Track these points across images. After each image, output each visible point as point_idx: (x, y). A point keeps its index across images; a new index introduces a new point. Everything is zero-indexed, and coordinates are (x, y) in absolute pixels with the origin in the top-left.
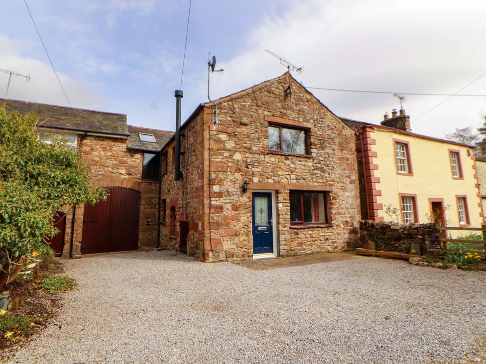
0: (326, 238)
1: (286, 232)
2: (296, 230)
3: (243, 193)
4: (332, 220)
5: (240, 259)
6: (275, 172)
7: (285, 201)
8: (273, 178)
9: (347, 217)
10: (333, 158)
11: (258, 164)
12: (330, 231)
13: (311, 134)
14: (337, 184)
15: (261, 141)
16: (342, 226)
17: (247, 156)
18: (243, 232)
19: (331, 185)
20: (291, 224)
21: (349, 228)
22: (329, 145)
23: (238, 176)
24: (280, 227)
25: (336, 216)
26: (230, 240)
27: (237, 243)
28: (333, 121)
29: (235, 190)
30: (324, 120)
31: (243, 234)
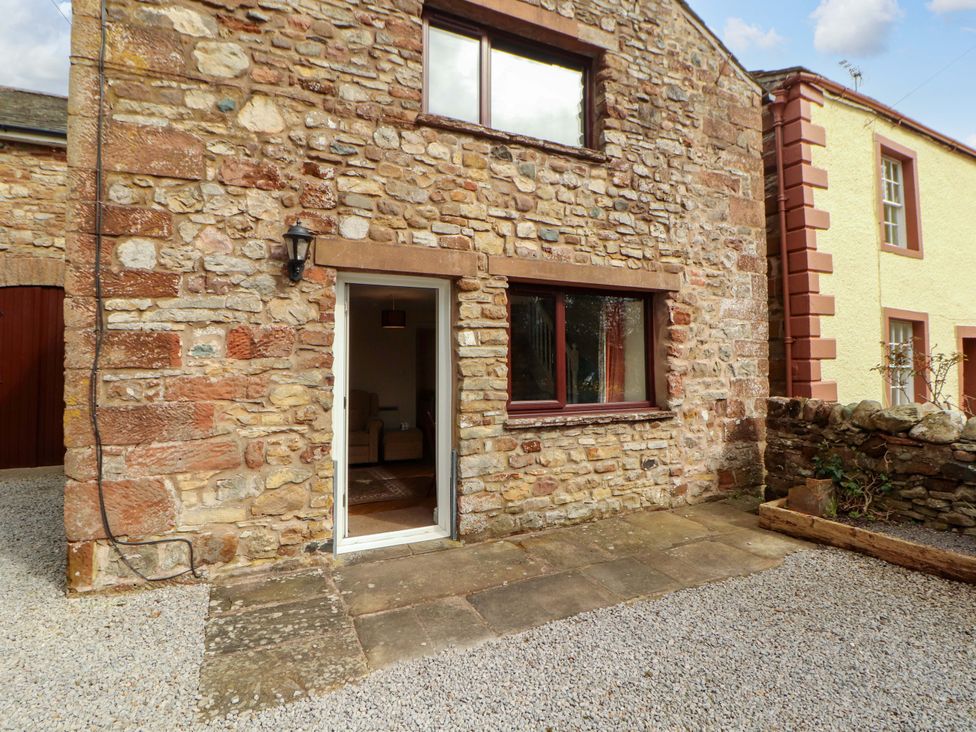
0: (645, 459)
1: (489, 444)
2: (530, 435)
3: (286, 281)
4: (670, 395)
5: (268, 565)
6: (449, 205)
7: (490, 323)
8: (438, 226)
9: (723, 385)
10: (683, 172)
11: (370, 165)
12: (663, 435)
13: (604, 72)
14: (695, 269)
15: (387, 66)
16: (705, 415)
17: (310, 121)
18: (283, 449)
19: (672, 271)
20: (511, 411)
21: (726, 420)
22: (671, 124)
23: (261, 203)
24: (463, 425)
25: (686, 380)
26: (217, 488)
27: (249, 496)
28: (690, 39)
29: (246, 265)
30: (657, 30)
31: (285, 460)
